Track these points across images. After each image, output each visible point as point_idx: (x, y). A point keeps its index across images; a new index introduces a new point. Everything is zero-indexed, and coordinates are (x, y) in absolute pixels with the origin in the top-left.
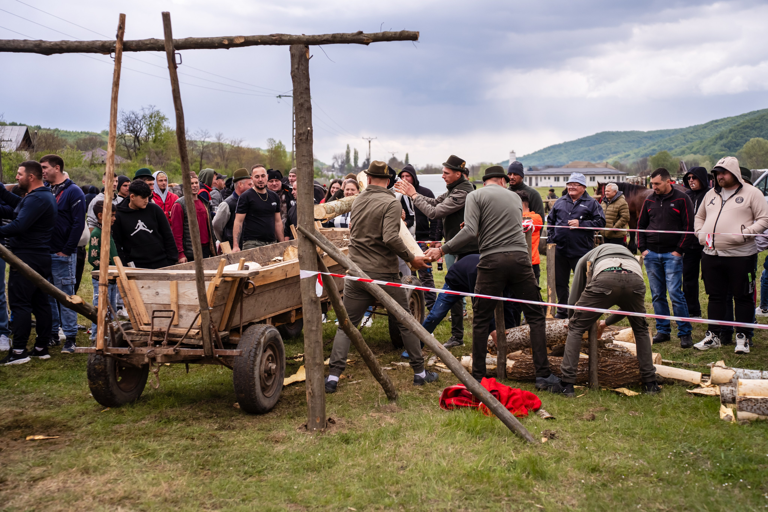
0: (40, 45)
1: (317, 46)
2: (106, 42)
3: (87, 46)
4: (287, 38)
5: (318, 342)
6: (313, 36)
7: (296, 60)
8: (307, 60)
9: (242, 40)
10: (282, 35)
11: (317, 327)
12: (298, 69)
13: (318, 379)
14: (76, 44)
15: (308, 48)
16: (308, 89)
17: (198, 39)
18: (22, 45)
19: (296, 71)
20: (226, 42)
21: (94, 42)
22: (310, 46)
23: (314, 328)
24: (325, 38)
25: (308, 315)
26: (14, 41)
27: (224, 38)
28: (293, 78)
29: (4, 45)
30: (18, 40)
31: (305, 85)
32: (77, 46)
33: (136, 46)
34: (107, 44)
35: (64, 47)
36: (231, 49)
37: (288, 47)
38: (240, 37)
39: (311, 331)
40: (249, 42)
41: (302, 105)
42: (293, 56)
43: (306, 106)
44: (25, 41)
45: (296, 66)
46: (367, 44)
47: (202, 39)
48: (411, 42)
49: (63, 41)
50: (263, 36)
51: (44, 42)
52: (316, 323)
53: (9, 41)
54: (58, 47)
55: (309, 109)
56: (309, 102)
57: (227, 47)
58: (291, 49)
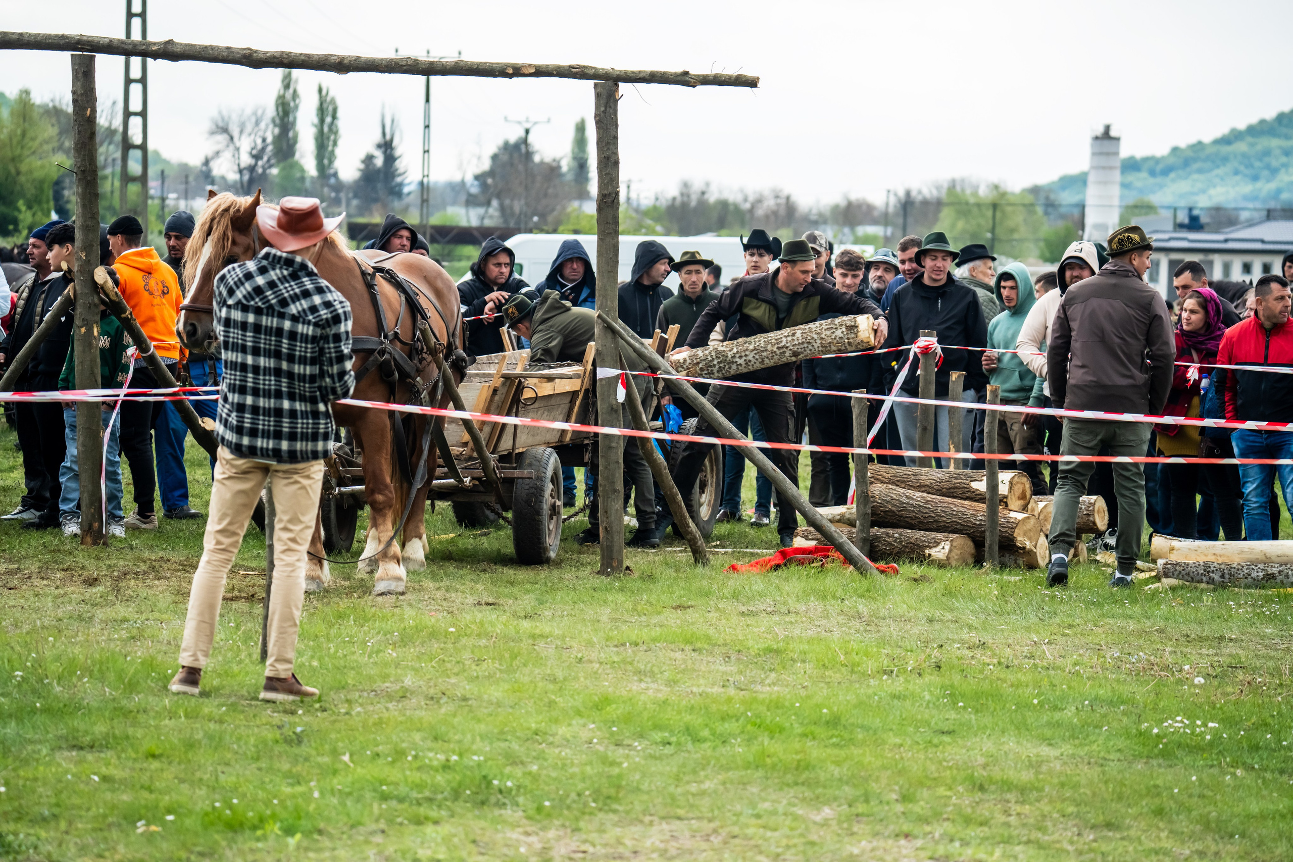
0: (251, 55)
1: (630, 85)
2: (343, 58)
3: (318, 62)
4: (592, 72)
6: (626, 72)
7: (603, 102)
8: (616, 101)
9: (533, 71)
10: (585, 67)
12: (604, 112)
14: (303, 57)
15: (617, 85)
16: (616, 138)
17: (473, 63)
18: (225, 54)
19: (602, 114)
20: (511, 71)
21: (327, 57)
22: (622, 85)
23: (613, 445)
24: (641, 75)
26: (212, 48)
27: (508, 65)
28: (597, 123)
29: (200, 52)
30: (218, 47)
31: (613, 133)
32: (303, 61)
33: (386, 66)
34: (346, 61)
35: (286, 61)
36: (514, 79)
37: (591, 83)
38: (530, 65)
39: (610, 448)
40: (540, 72)
41: (607, 158)
42: (598, 96)
43: (612, 160)
44: (228, 48)
45: (601, 109)
46: (694, 87)
47: (479, 64)
48: (748, 88)
49: (283, 52)
50: (559, 67)
51: (256, 52)
53: (206, 47)
54: (274, 60)
55: (616, 163)
56: (616, 154)
57: (510, 76)
58: (596, 85)
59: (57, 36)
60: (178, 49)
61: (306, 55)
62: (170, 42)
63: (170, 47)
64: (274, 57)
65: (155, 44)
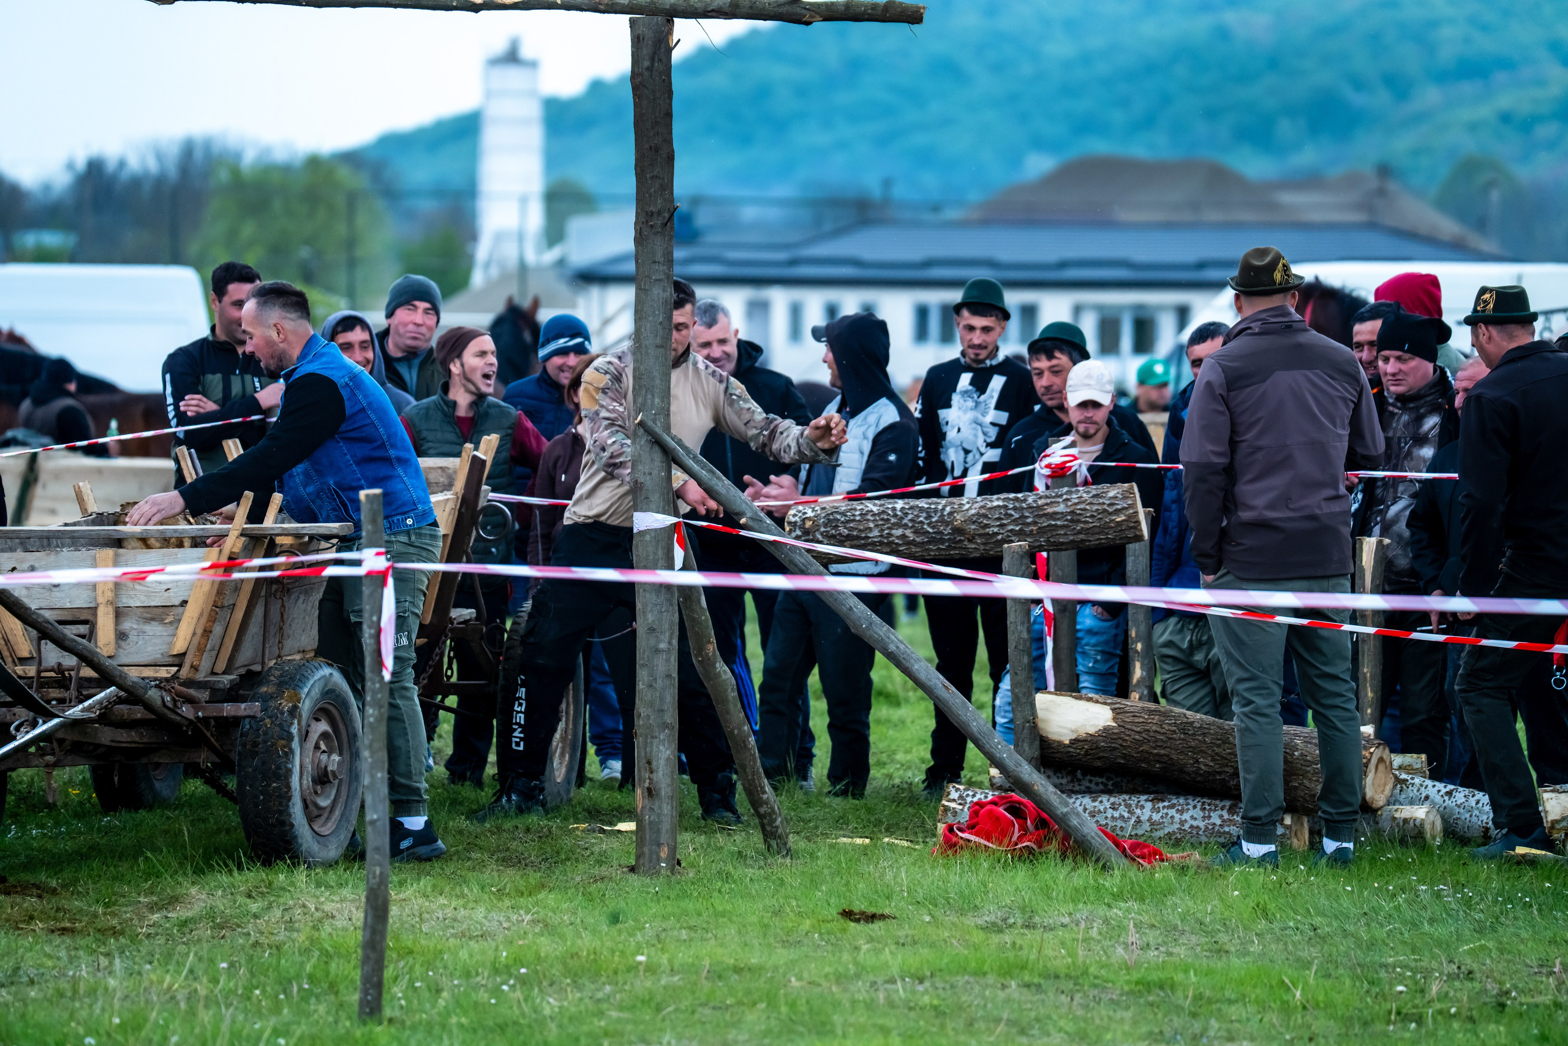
1: (691, 22)
5: (669, 676)
7: (646, 51)
8: (668, 51)
11: (670, 643)
12: (650, 69)
13: (668, 759)
15: (670, 22)
16: (668, 114)
19: (646, 74)
22: (677, 21)
23: (663, 646)
24: (716, 5)
25: (650, 617)
28: (634, 89)
31: (665, 105)
36: (485, 13)
37: (626, 18)
39: (657, 651)
41: (653, 150)
42: (637, 41)
43: (662, 152)
45: (647, 64)
46: (808, 23)
48: (905, 26)
52: (667, 634)
55: (670, 159)
56: (670, 142)
57: (477, 8)
58: (632, 23)
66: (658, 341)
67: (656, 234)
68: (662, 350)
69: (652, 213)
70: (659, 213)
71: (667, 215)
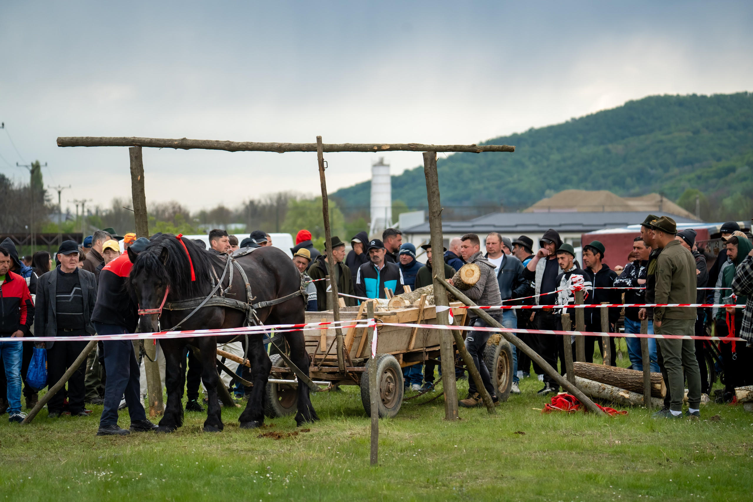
0: (230, 145)
2: (282, 144)
3: (268, 146)
4: (421, 147)
6: (440, 146)
7: (429, 162)
8: (435, 162)
9: (388, 147)
10: (417, 144)
14: (259, 145)
15: (436, 154)
16: (437, 182)
18: (216, 145)
19: (429, 169)
20: (376, 148)
21: (273, 144)
22: (437, 152)
23: (449, 348)
24: (449, 148)
26: (208, 141)
27: (374, 145)
28: (426, 174)
29: (201, 144)
30: (212, 141)
31: (435, 179)
32: (259, 147)
34: (283, 146)
35: (250, 147)
40: (392, 148)
41: (434, 193)
42: (426, 160)
44: (217, 141)
45: (429, 166)
46: (479, 153)
49: (248, 142)
50: (403, 145)
51: (233, 142)
53: (205, 141)
54: (244, 147)
55: (438, 195)
56: (438, 190)
57: (376, 151)
58: (424, 154)
59: (121, 138)
60: (189, 143)
61: (261, 144)
62: (184, 139)
63: (184, 142)
64: (243, 145)
65: (176, 140)
66: (439, 252)
67: (436, 218)
68: (440, 255)
69: (434, 212)
70: (436, 212)
71: (439, 212)
